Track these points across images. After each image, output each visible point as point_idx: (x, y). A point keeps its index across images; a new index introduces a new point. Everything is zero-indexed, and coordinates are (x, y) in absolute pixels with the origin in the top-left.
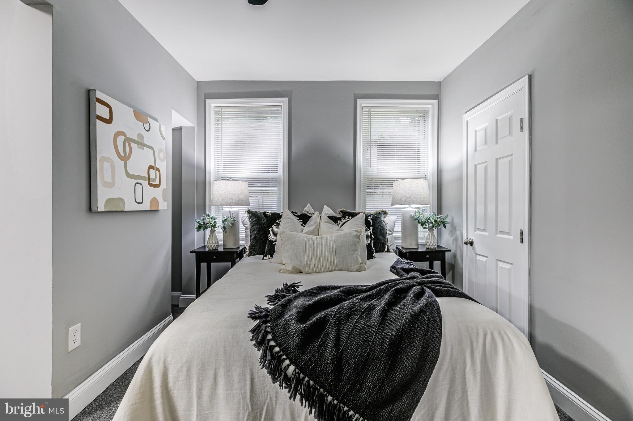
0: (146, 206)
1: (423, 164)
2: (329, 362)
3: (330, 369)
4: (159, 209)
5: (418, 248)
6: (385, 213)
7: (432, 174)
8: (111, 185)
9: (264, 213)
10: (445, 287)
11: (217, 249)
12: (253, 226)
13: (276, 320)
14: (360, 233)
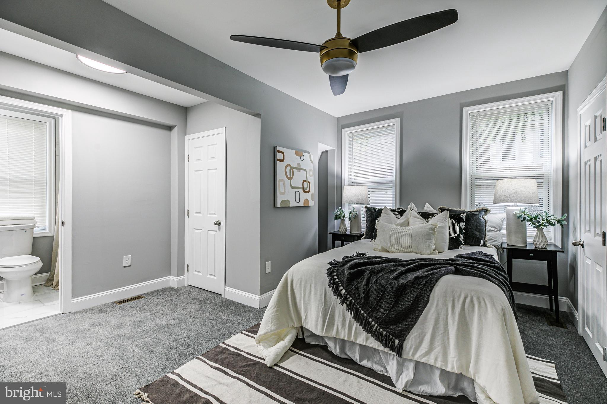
0: (301, 204)
1: (547, 161)
2: (362, 292)
3: (362, 296)
4: (309, 205)
5: (526, 246)
6: (486, 211)
7: (556, 171)
8: (283, 193)
9: (374, 209)
10: (477, 271)
11: (346, 233)
12: (368, 218)
13: (341, 267)
14: (435, 226)
